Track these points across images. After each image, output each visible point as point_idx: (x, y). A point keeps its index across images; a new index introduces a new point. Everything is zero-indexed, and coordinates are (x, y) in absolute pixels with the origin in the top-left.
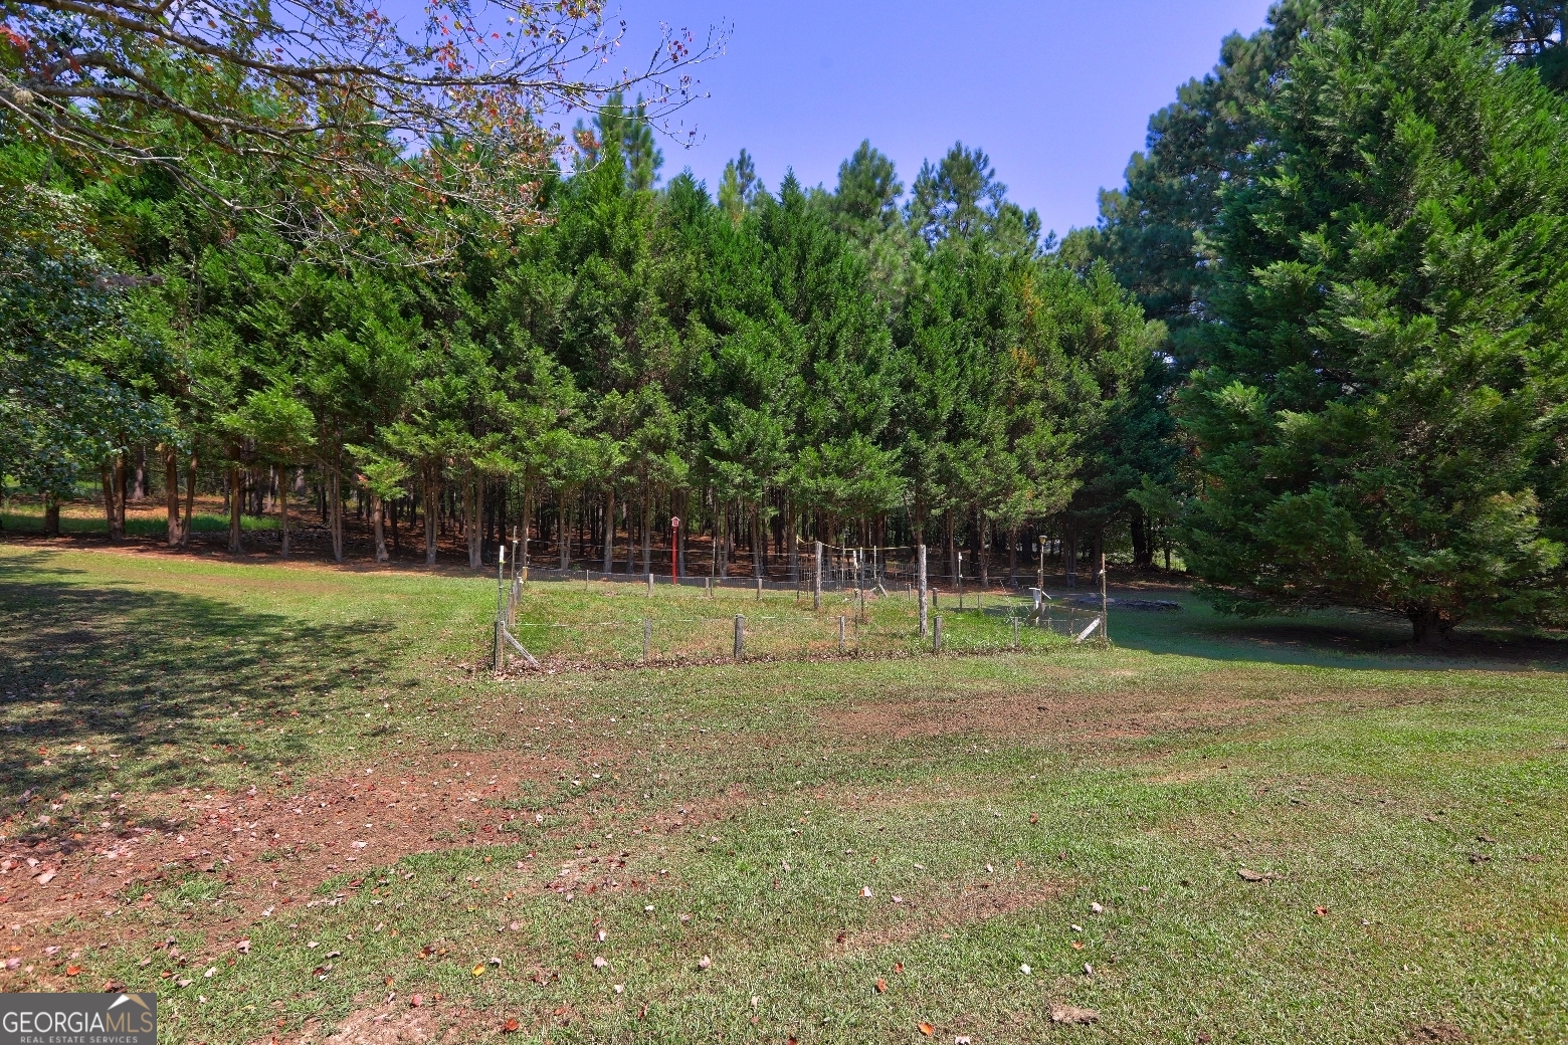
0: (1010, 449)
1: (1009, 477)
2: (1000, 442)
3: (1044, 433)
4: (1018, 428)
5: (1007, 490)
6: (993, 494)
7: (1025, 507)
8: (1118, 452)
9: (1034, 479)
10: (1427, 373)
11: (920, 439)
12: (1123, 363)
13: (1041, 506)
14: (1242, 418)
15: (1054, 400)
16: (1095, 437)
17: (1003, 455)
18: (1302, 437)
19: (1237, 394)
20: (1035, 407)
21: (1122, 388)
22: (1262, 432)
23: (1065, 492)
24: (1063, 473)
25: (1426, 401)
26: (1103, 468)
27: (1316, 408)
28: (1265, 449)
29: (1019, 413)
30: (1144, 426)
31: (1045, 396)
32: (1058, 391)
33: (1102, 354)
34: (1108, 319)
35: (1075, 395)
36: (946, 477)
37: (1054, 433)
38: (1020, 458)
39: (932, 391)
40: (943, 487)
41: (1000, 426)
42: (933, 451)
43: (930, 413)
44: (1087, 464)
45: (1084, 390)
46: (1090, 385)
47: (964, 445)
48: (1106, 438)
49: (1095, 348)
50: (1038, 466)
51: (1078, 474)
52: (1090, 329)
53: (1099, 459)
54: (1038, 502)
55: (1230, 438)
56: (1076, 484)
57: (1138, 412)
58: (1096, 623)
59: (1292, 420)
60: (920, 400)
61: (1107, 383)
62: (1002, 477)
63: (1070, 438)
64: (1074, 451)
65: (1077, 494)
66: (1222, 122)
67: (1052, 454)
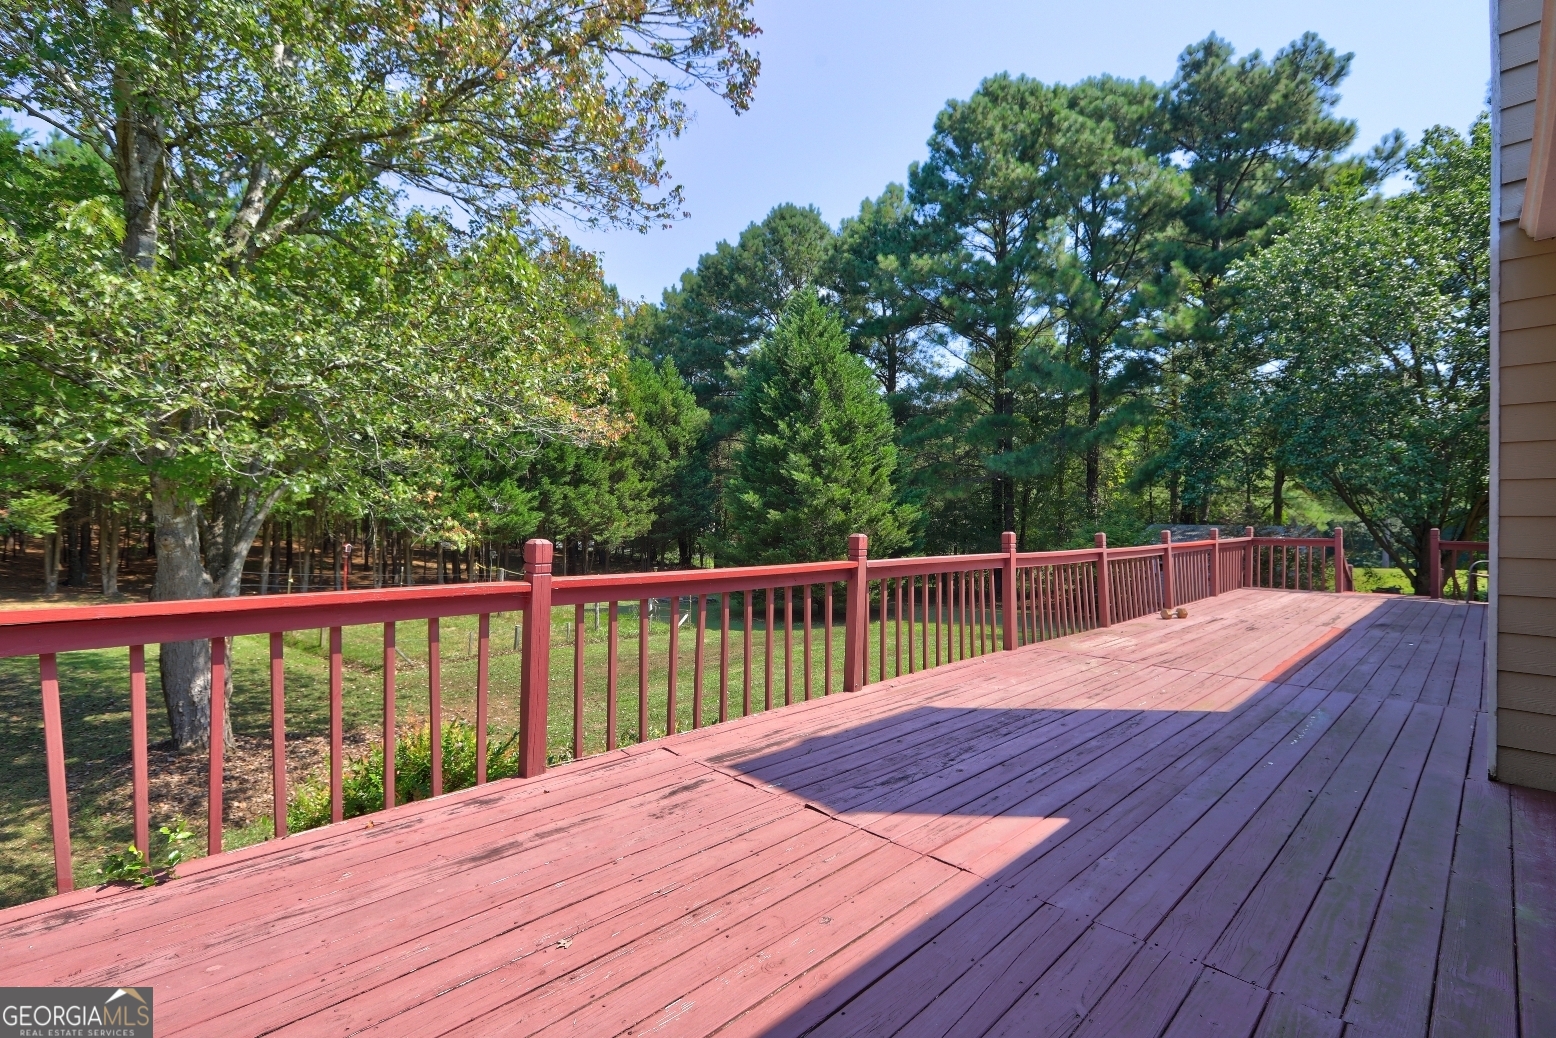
0: (611, 492)
1: (610, 511)
2: (606, 486)
3: (633, 482)
4: (617, 477)
5: (610, 520)
6: (598, 524)
7: (622, 533)
8: (679, 495)
9: (627, 512)
10: (820, 501)
11: (551, 483)
12: (685, 436)
13: (632, 532)
14: (752, 509)
15: (640, 457)
16: (666, 485)
17: (607, 496)
18: (777, 522)
19: (750, 497)
20: (628, 462)
21: (682, 450)
22: (761, 517)
23: (647, 522)
24: (645, 509)
25: (819, 513)
26: (671, 507)
27: (782, 511)
28: (763, 526)
29: (618, 465)
30: (696, 480)
31: (635, 453)
32: (644, 451)
33: (672, 428)
34: (675, 403)
35: (654, 455)
36: (567, 510)
37: (640, 481)
38: (619, 498)
39: (561, 449)
40: (567, 519)
41: (605, 474)
42: (558, 493)
43: (559, 466)
44: (661, 504)
45: (659, 451)
46: (664, 450)
47: (584, 488)
48: (674, 485)
49: (665, 422)
50: (630, 504)
51: (654, 510)
52: (664, 408)
53: (668, 499)
54: (629, 530)
55: (749, 518)
56: (653, 517)
57: (692, 469)
58: (686, 616)
59: (773, 515)
60: (553, 455)
61: (673, 446)
62: (606, 512)
63: (650, 485)
64: (652, 495)
65: (654, 523)
66: (738, 285)
67: (637, 496)
